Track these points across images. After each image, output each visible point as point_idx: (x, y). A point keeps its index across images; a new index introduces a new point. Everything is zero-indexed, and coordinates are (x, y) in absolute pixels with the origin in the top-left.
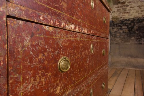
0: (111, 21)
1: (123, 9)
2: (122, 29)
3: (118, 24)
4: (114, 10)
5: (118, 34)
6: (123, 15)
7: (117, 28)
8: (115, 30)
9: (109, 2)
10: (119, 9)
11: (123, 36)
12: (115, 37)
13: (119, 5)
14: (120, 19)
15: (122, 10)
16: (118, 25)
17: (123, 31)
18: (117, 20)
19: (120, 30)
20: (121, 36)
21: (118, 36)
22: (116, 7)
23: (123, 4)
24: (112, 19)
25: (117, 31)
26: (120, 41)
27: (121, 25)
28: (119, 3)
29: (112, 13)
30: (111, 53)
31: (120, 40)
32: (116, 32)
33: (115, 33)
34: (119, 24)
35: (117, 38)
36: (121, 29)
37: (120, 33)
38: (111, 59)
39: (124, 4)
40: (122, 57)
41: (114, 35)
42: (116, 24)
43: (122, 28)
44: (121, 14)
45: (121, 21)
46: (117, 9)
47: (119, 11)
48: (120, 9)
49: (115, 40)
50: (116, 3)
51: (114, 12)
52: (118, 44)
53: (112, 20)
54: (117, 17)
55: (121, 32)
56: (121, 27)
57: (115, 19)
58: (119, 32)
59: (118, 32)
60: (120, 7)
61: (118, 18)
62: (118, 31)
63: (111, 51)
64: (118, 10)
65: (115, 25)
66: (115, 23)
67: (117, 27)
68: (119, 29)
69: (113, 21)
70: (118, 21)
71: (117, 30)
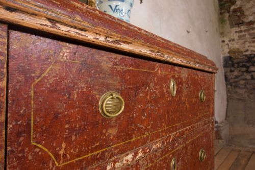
0: (227, 57)
1: (249, 34)
2: (250, 72)
3: (240, 62)
4: (232, 38)
5: (242, 82)
6: (251, 46)
7: (240, 71)
8: (236, 73)
9: (222, 23)
10: (241, 34)
11: (251, 86)
12: (235, 87)
13: (243, 28)
14: (244, 53)
15: (247, 36)
16: (241, 64)
17: (252, 76)
18: (239, 55)
19: (245, 74)
20: (248, 86)
21: (242, 85)
22: (236, 32)
23: (250, 25)
24: (229, 53)
25: (239, 76)
26: (246, 95)
27: (248, 64)
28: (242, 23)
29: (229, 43)
30: (229, 117)
31: (246, 92)
32: (236, 77)
33: (236, 80)
34: (242, 62)
35: (240, 88)
36: (247, 72)
37: (245, 79)
38: (230, 129)
39: (252, 26)
40: (250, 125)
41: (234, 82)
42: (238, 63)
43: (249, 70)
44: (247, 44)
45: (247, 58)
46: (238, 34)
47: (243, 38)
48: (244, 35)
49: (236, 93)
50: (235, 24)
51: (233, 40)
52: (243, 100)
53: (229, 55)
54: (238, 49)
55: (248, 77)
56: (248, 67)
57: (234, 53)
58: (243, 77)
59: (241, 77)
60: (245, 31)
61: (242, 52)
62: (242, 75)
63: (228, 114)
64: (240, 37)
65: (236, 66)
66: (235, 61)
67: (239, 69)
68: (243, 72)
69: (230, 58)
70: (240, 57)
71: (240, 73)
